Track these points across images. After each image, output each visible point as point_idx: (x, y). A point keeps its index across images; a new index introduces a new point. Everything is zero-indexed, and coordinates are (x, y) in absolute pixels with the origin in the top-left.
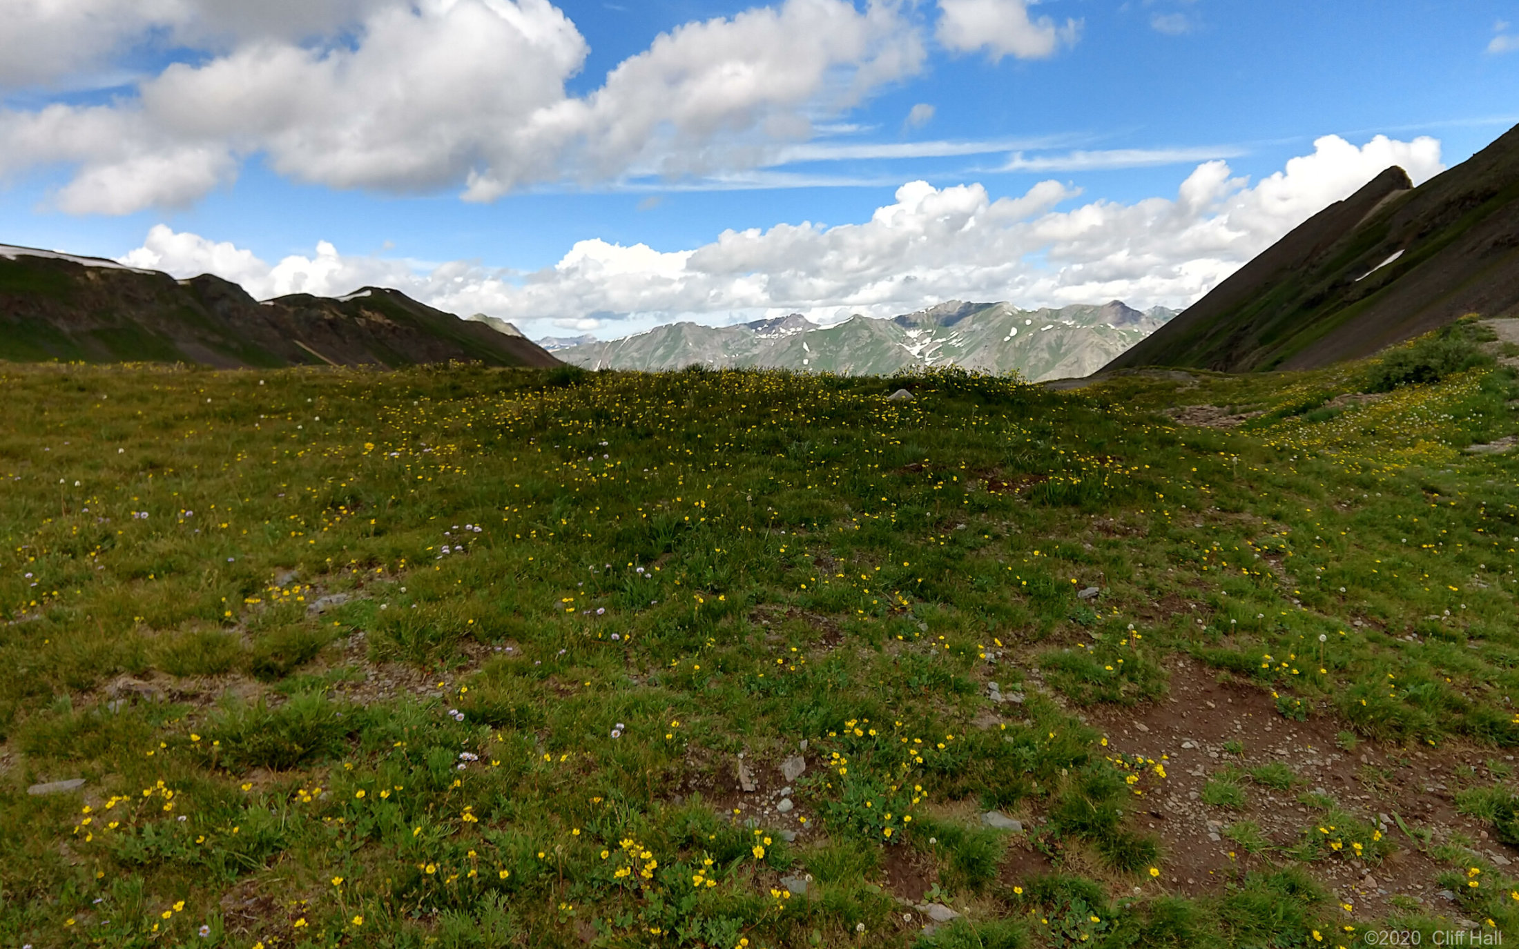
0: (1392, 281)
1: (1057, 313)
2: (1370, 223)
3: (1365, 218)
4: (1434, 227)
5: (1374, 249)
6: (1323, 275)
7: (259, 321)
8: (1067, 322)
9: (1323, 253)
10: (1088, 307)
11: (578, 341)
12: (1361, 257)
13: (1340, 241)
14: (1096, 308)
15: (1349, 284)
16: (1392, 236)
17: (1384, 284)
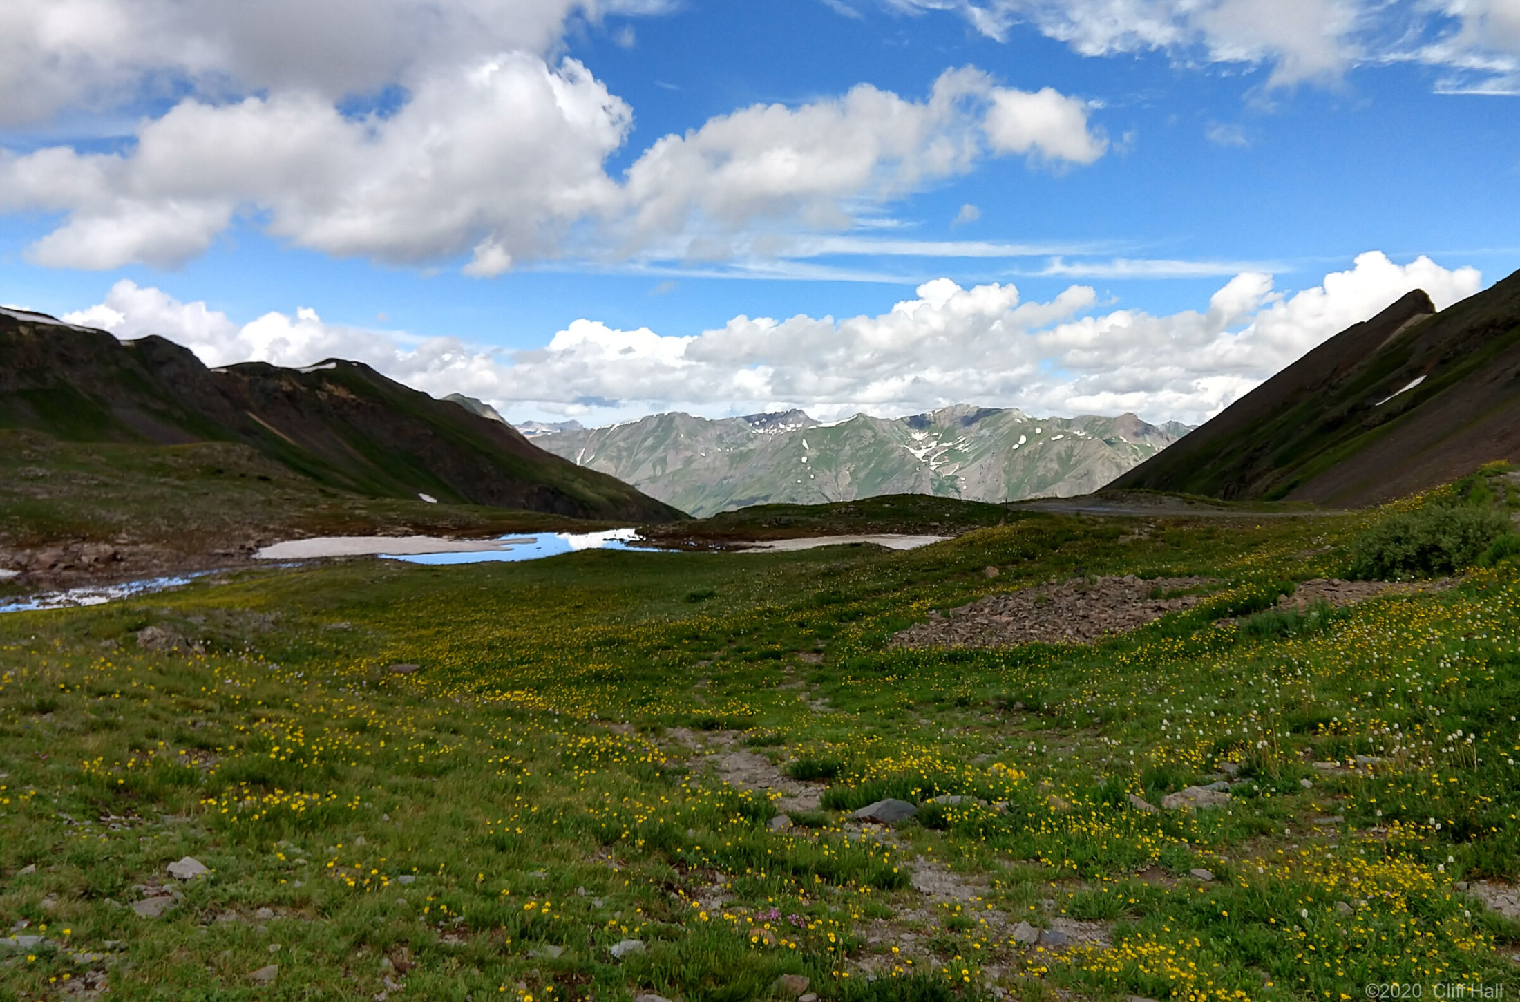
0: (1413, 407)
1: (1068, 423)
2: (1392, 346)
3: (1388, 341)
4: (1457, 353)
5: (1395, 373)
6: (1342, 398)
7: (208, 389)
8: (1078, 433)
9: (1344, 374)
10: (1100, 418)
11: (562, 427)
12: (1382, 381)
13: (1361, 363)
14: (1109, 420)
15: (1369, 407)
16: (1413, 361)
17: (1406, 409)
